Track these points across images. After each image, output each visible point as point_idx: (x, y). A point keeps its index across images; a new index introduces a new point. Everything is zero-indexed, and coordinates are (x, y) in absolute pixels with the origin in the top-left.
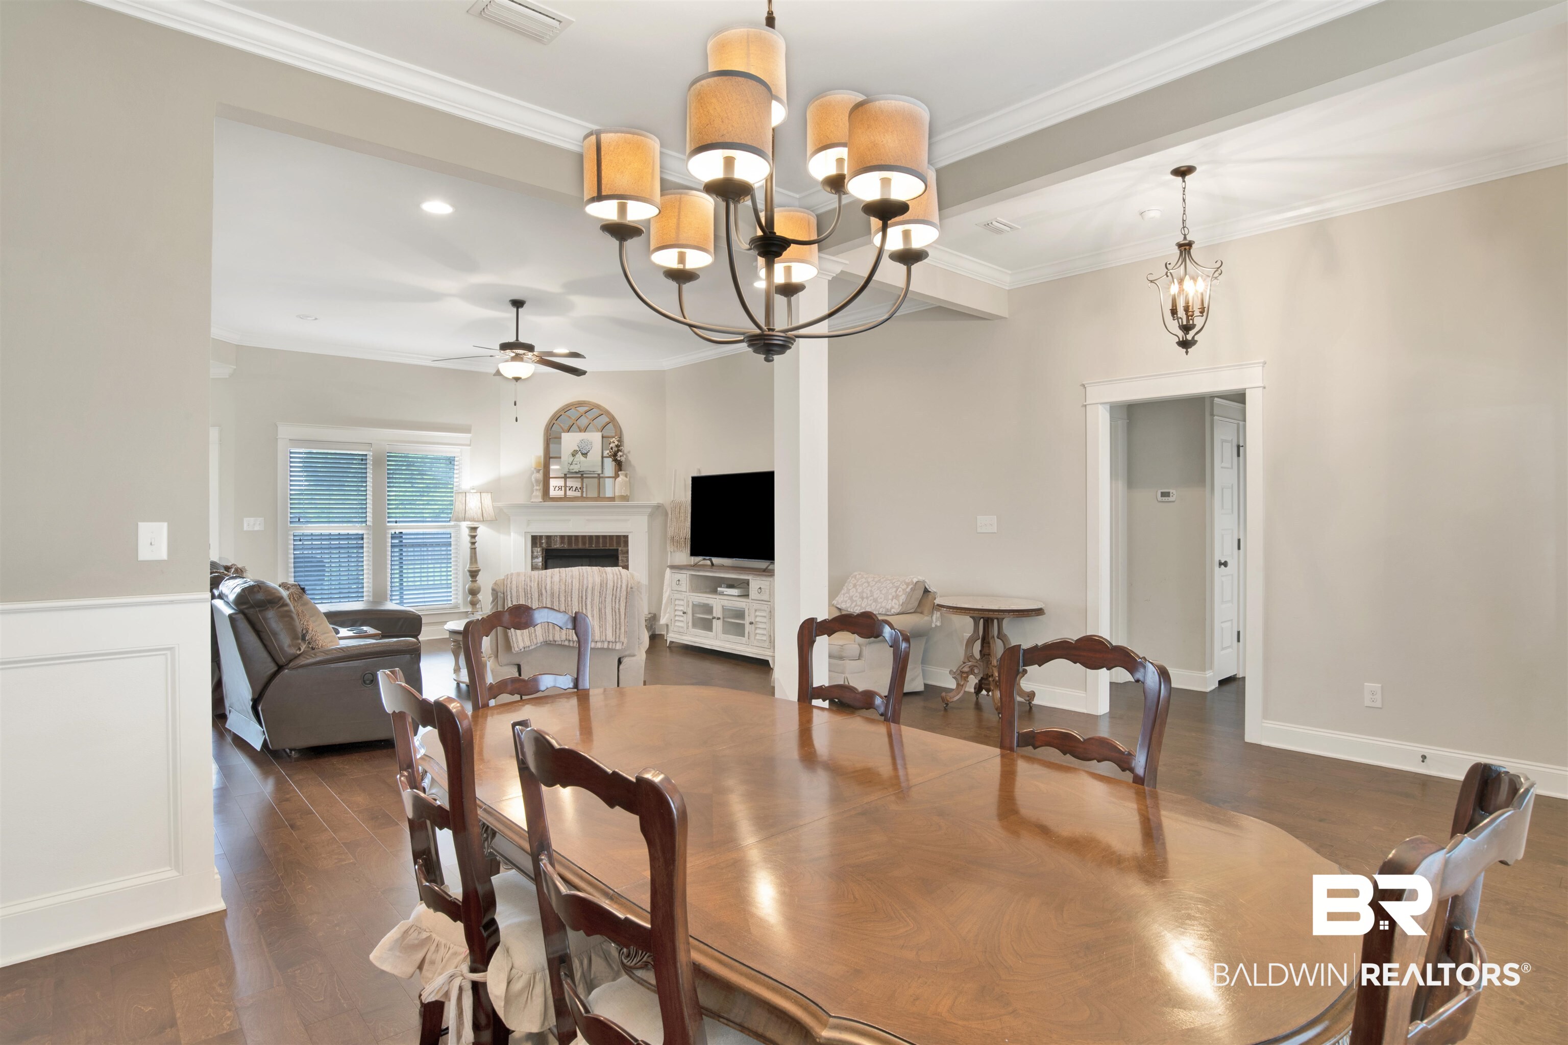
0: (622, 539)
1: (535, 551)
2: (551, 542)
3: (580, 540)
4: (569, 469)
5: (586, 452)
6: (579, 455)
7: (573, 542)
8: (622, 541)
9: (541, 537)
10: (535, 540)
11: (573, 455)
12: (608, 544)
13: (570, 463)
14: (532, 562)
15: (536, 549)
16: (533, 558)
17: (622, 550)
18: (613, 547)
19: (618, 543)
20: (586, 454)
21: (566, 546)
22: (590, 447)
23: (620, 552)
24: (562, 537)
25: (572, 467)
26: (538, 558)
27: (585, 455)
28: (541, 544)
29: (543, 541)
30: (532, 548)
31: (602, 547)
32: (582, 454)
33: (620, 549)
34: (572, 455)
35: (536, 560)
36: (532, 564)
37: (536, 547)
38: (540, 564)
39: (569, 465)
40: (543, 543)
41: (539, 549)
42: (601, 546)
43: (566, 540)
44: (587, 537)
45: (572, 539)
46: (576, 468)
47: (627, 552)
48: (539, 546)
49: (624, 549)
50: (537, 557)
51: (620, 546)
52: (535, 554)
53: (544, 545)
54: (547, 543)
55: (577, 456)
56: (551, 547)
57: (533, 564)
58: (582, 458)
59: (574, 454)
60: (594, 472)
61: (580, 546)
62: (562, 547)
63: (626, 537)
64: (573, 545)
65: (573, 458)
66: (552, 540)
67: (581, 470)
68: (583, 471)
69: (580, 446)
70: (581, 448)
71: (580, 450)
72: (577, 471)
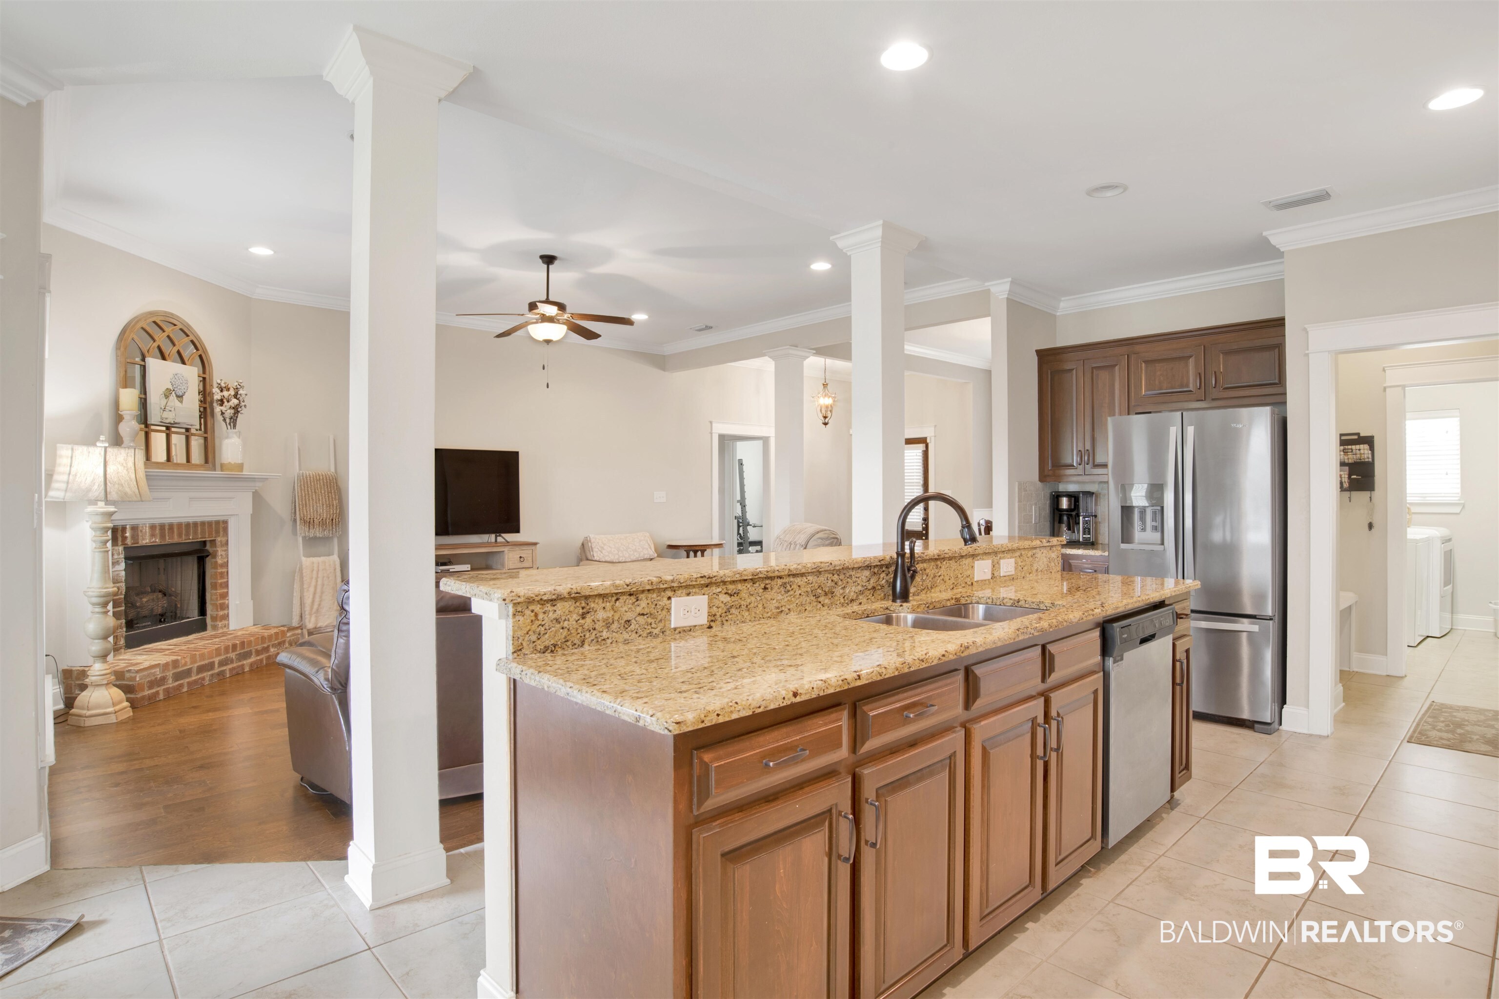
0: (222, 525)
1: (116, 552)
2: (138, 536)
3: (175, 530)
4: (162, 418)
5: (181, 394)
6: (173, 397)
7: (167, 534)
8: (221, 528)
9: (124, 527)
10: (116, 534)
11: (167, 397)
12: (207, 534)
13: (163, 408)
15: (117, 548)
17: (221, 541)
19: (217, 532)
20: (182, 396)
21: (158, 541)
22: (186, 385)
23: (218, 543)
24: (152, 527)
25: (165, 414)
26: (119, 564)
27: (180, 397)
28: (124, 538)
29: (128, 534)
31: (201, 538)
32: (178, 396)
33: (219, 539)
34: (165, 395)
37: (118, 545)
38: (123, 573)
39: (162, 411)
40: (126, 537)
41: (121, 549)
43: (157, 531)
44: (184, 525)
45: (164, 529)
46: (169, 417)
47: (227, 543)
48: (120, 543)
49: (224, 539)
51: (219, 536)
52: (116, 557)
53: (128, 542)
54: (133, 537)
55: (170, 398)
56: (138, 543)
58: (177, 403)
59: (167, 394)
60: (192, 424)
61: (176, 539)
62: (153, 542)
63: (225, 522)
64: (167, 538)
65: (165, 401)
66: (139, 532)
67: (176, 421)
68: (179, 423)
69: (174, 383)
70: (175, 386)
71: (174, 390)
72: (172, 422)
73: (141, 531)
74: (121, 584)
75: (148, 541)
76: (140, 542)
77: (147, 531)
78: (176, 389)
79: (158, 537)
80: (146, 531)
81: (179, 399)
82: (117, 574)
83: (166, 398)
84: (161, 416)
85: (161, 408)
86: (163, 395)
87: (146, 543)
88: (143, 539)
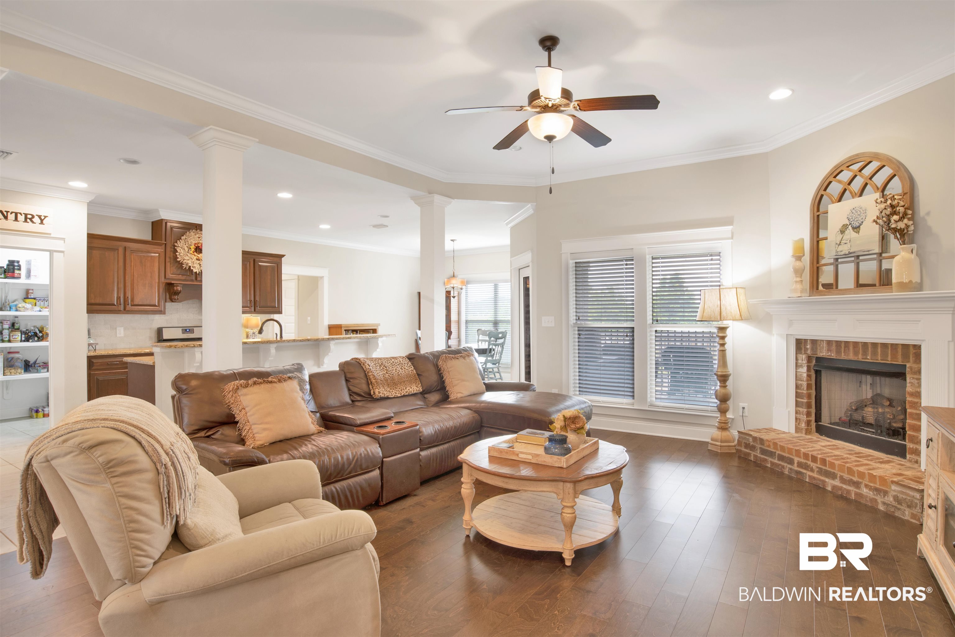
0: (912, 350)
1: (799, 358)
2: (816, 348)
3: (851, 348)
4: (837, 252)
5: (858, 225)
6: (851, 230)
7: (843, 351)
8: (910, 353)
9: (806, 340)
10: (800, 344)
11: (842, 232)
13: (838, 243)
14: (796, 372)
15: (801, 355)
16: (797, 366)
17: (911, 368)
18: (898, 361)
19: (906, 357)
20: (859, 227)
21: (833, 355)
22: (863, 216)
24: (829, 342)
25: (840, 248)
26: (802, 368)
27: (857, 229)
28: (806, 349)
29: (808, 347)
30: (796, 354)
31: (881, 360)
32: (854, 228)
33: (908, 365)
34: (841, 231)
35: (800, 370)
36: (796, 374)
37: (801, 353)
39: (837, 246)
40: (807, 349)
41: (804, 356)
42: (879, 358)
43: (834, 347)
44: (860, 345)
46: (844, 249)
47: (920, 371)
48: (803, 353)
49: (916, 365)
50: (801, 366)
51: (908, 361)
52: (800, 361)
53: (809, 352)
54: (812, 349)
55: (846, 232)
56: (817, 355)
57: (798, 374)
58: (854, 234)
59: (844, 230)
60: (869, 251)
61: (851, 356)
62: (830, 356)
63: (918, 348)
64: (843, 354)
65: (841, 236)
66: (818, 346)
67: (851, 251)
68: (854, 252)
69: (850, 218)
70: (851, 220)
71: (850, 224)
72: (847, 253)
73: (820, 346)
74: (804, 383)
75: (824, 354)
76: (818, 354)
77: (825, 346)
78: (852, 223)
79: (835, 353)
80: (823, 346)
81: (856, 230)
82: (801, 375)
83: (842, 234)
84: (836, 250)
85: (837, 244)
86: (839, 232)
87: (823, 355)
88: (821, 352)
